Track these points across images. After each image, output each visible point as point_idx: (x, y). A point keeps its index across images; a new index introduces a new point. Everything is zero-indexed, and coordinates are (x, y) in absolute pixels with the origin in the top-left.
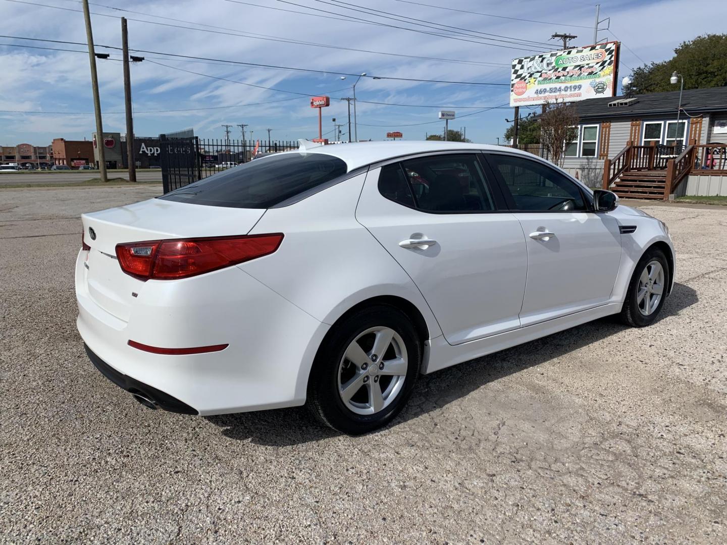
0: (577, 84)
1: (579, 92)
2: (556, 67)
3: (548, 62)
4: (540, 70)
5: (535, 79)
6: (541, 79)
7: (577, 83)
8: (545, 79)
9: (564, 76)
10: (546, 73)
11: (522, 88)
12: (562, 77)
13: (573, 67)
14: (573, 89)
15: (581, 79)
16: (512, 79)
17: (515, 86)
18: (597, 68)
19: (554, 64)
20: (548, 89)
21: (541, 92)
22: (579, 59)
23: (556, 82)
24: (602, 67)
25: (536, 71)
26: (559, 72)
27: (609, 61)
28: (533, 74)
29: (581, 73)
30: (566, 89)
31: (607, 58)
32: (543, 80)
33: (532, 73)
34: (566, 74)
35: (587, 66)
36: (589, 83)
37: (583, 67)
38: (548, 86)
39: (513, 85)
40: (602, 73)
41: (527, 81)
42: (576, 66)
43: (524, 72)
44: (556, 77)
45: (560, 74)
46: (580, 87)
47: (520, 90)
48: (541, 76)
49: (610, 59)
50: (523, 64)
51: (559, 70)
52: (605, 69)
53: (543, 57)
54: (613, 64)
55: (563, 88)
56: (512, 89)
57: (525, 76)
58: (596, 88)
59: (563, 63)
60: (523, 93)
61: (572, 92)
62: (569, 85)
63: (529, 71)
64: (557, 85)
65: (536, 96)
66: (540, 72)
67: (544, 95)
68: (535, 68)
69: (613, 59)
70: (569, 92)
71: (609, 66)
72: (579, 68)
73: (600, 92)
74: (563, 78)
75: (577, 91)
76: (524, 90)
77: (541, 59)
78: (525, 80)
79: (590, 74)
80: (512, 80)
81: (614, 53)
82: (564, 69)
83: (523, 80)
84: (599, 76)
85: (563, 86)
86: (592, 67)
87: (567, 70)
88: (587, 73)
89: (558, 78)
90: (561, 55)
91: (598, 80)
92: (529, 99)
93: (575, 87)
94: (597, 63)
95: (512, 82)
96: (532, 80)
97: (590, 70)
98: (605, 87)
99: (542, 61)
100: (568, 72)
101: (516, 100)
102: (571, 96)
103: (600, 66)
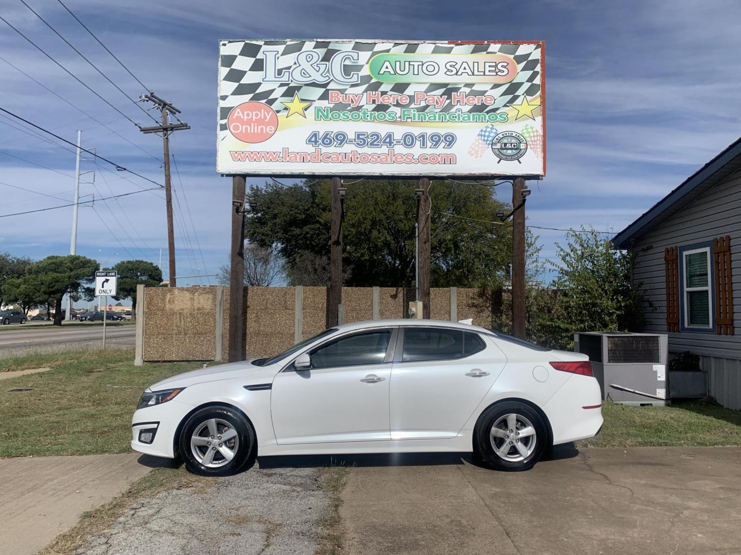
0: (442, 132)
1: (448, 151)
2: (374, 80)
3: (347, 62)
4: (321, 80)
5: (305, 104)
6: (324, 103)
7: (442, 129)
8: (340, 107)
9: (398, 105)
10: (342, 91)
11: (260, 122)
12: (392, 109)
13: (426, 86)
14: (429, 144)
15: (453, 118)
16: (221, 93)
17: (237, 113)
18: (496, 97)
19: (365, 71)
20: (351, 136)
21: (327, 140)
22: (443, 70)
23: (374, 120)
24: (510, 97)
25: (308, 80)
26: (384, 93)
27: (526, 86)
28: (298, 88)
29: (450, 106)
30: (409, 141)
31: (523, 76)
32: (332, 110)
33: (292, 85)
34: (405, 101)
35: (468, 90)
36: (478, 132)
37: (456, 90)
38: (351, 128)
39: (226, 112)
40: (511, 111)
41: (275, 106)
42: (435, 86)
43: (267, 81)
44: (374, 106)
45: (389, 100)
46: (450, 140)
47: (254, 129)
48: (324, 97)
49: (531, 79)
50: (260, 56)
51: (382, 88)
52: (518, 101)
53: (331, 47)
54: (539, 93)
55: (398, 136)
56: (224, 122)
57: (272, 91)
58: (498, 146)
59: (396, 73)
60: (265, 137)
61: (429, 151)
62: (416, 131)
63: (285, 78)
64: (383, 129)
65: (310, 149)
66: (324, 86)
67: (339, 150)
68: (304, 73)
69: (537, 81)
70: (417, 150)
71: (529, 98)
72: (443, 90)
73: (510, 158)
74: (398, 110)
75: (441, 150)
76: (269, 129)
77: (322, 52)
78: (271, 102)
79: (479, 108)
80: (224, 98)
81: (538, 68)
82: (400, 88)
83: (264, 101)
84: (506, 120)
85: (399, 132)
86: (483, 93)
87: (409, 91)
88: (469, 108)
89: (382, 108)
90: (388, 51)
91: (501, 128)
92: (286, 155)
93: (436, 140)
94: (496, 86)
95: (222, 104)
96: (296, 105)
97: (477, 101)
98: (522, 146)
99: (327, 58)
100: (412, 99)
101: (237, 156)
102: (424, 159)
103: (504, 94)
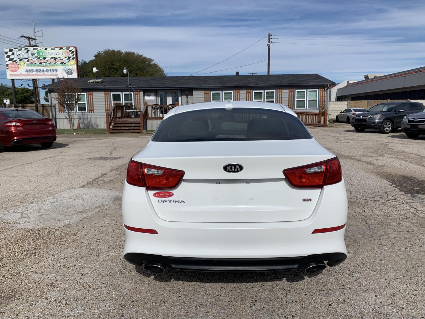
0: (55, 69)
1: (56, 73)
2: (38, 57)
3: (32, 53)
4: (27, 57)
5: (24, 63)
6: (28, 63)
7: (55, 68)
8: (32, 63)
9: (44, 62)
10: (32, 60)
11: (15, 67)
12: (43, 63)
13: (50, 58)
14: (52, 71)
15: (56, 65)
16: (6, 61)
17: (10, 65)
18: (65, 60)
19: (36, 55)
20: (35, 70)
21: (30, 71)
22: (53, 54)
23: (39, 66)
24: (69, 60)
25: (24, 57)
26: (41, 60)
28: (22, 59)
29: (56, 63)
30: (47, 71)
31: (71, 55)
32: (30, 64)
33: (21, 58)
34: (46, 62)
35: (59, 59)
36: (62, 68)
37: (57, 59)
38: (35, 68)
39: (7, 65)
40: (69, 63)
41: (18, 64)
42: (52, 58)
43: (15, 57)
44: (39, 63)
45: (41, 61)
46: (56, 70)
47: (14, 69)
48: (28, 61)
49: (73, 56)
50: (13, 52)
51: (40, 59)
52: (70, 61)
53: (28, 49)
54: (75, 59)
55: (45, 70)
56: (7, 67)
57: (16, 60)
58: (67, 72)
59: (43, 55)
60: (16, 71)
61: (52, 73)
62: (49, 68)
63: (19, 57)
64: (42, 68)
65: (26, 73)
66: (28, 58)
67: (32, 73)
68: (23, 56)
69: (74, 56)
70: (49, 73)
71: (73, 60)
72: (54, 59)
73: (70, 74)
74: (44, 64)
75: (55, 73)
76: (17, 69)
77: (26, 50)
78: (17, 63)
79: (62, 63)
80: (6, 62)
81: (74, 53)
82: (44, 58)
83: (15, 62)
84: (68, 66)
85: (45, 69)
86: (63, 59)
87: (46, 59)
88: (60, 63)
89: (41, 63)
90: (41, 50)
91: (67, 67)
92: (21, 75)
93: (53, 70)
94: (65, 58)
95: (7, 63)
96: (22, 63)
97: (61, 61)
98: (72, 72)
99: (28, 52)
100: (47, 61)
101: (11, 75)
102: (51, 75)
103: (68, 59)
